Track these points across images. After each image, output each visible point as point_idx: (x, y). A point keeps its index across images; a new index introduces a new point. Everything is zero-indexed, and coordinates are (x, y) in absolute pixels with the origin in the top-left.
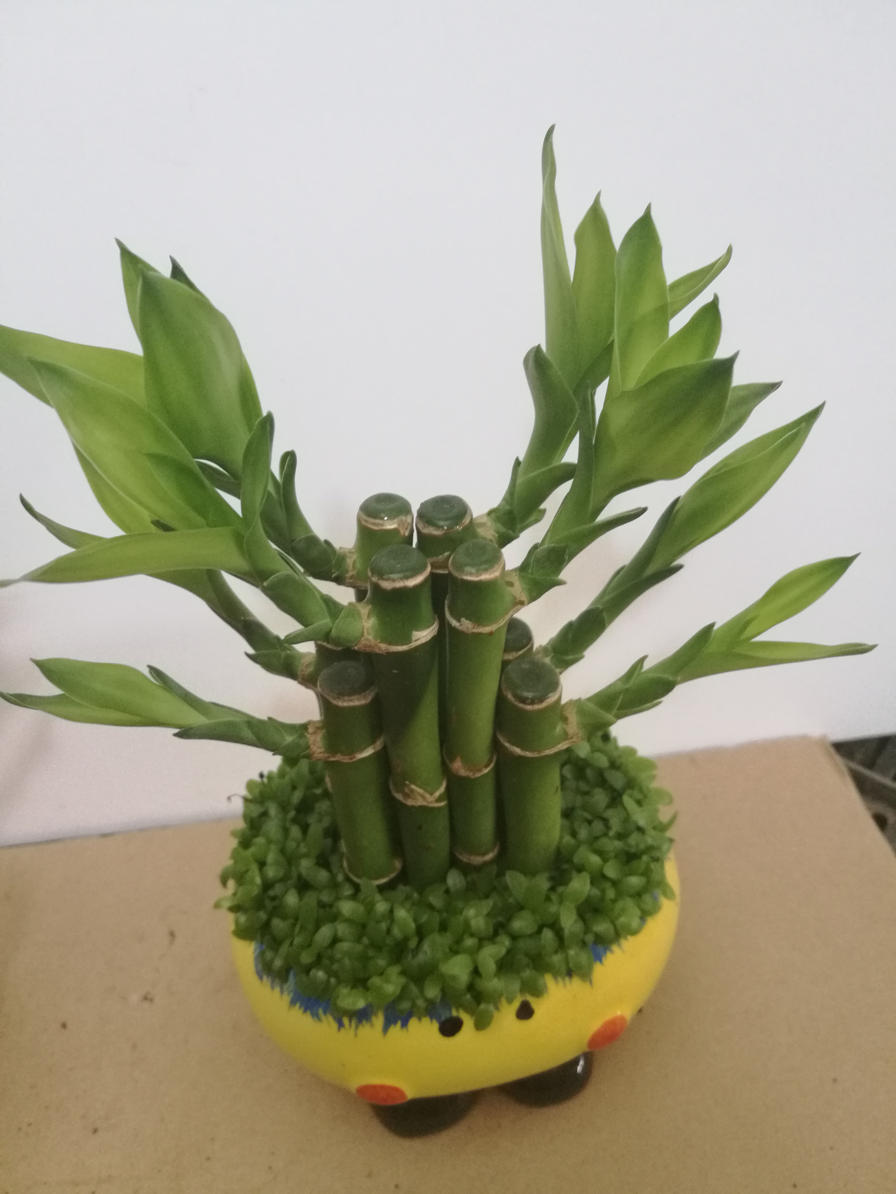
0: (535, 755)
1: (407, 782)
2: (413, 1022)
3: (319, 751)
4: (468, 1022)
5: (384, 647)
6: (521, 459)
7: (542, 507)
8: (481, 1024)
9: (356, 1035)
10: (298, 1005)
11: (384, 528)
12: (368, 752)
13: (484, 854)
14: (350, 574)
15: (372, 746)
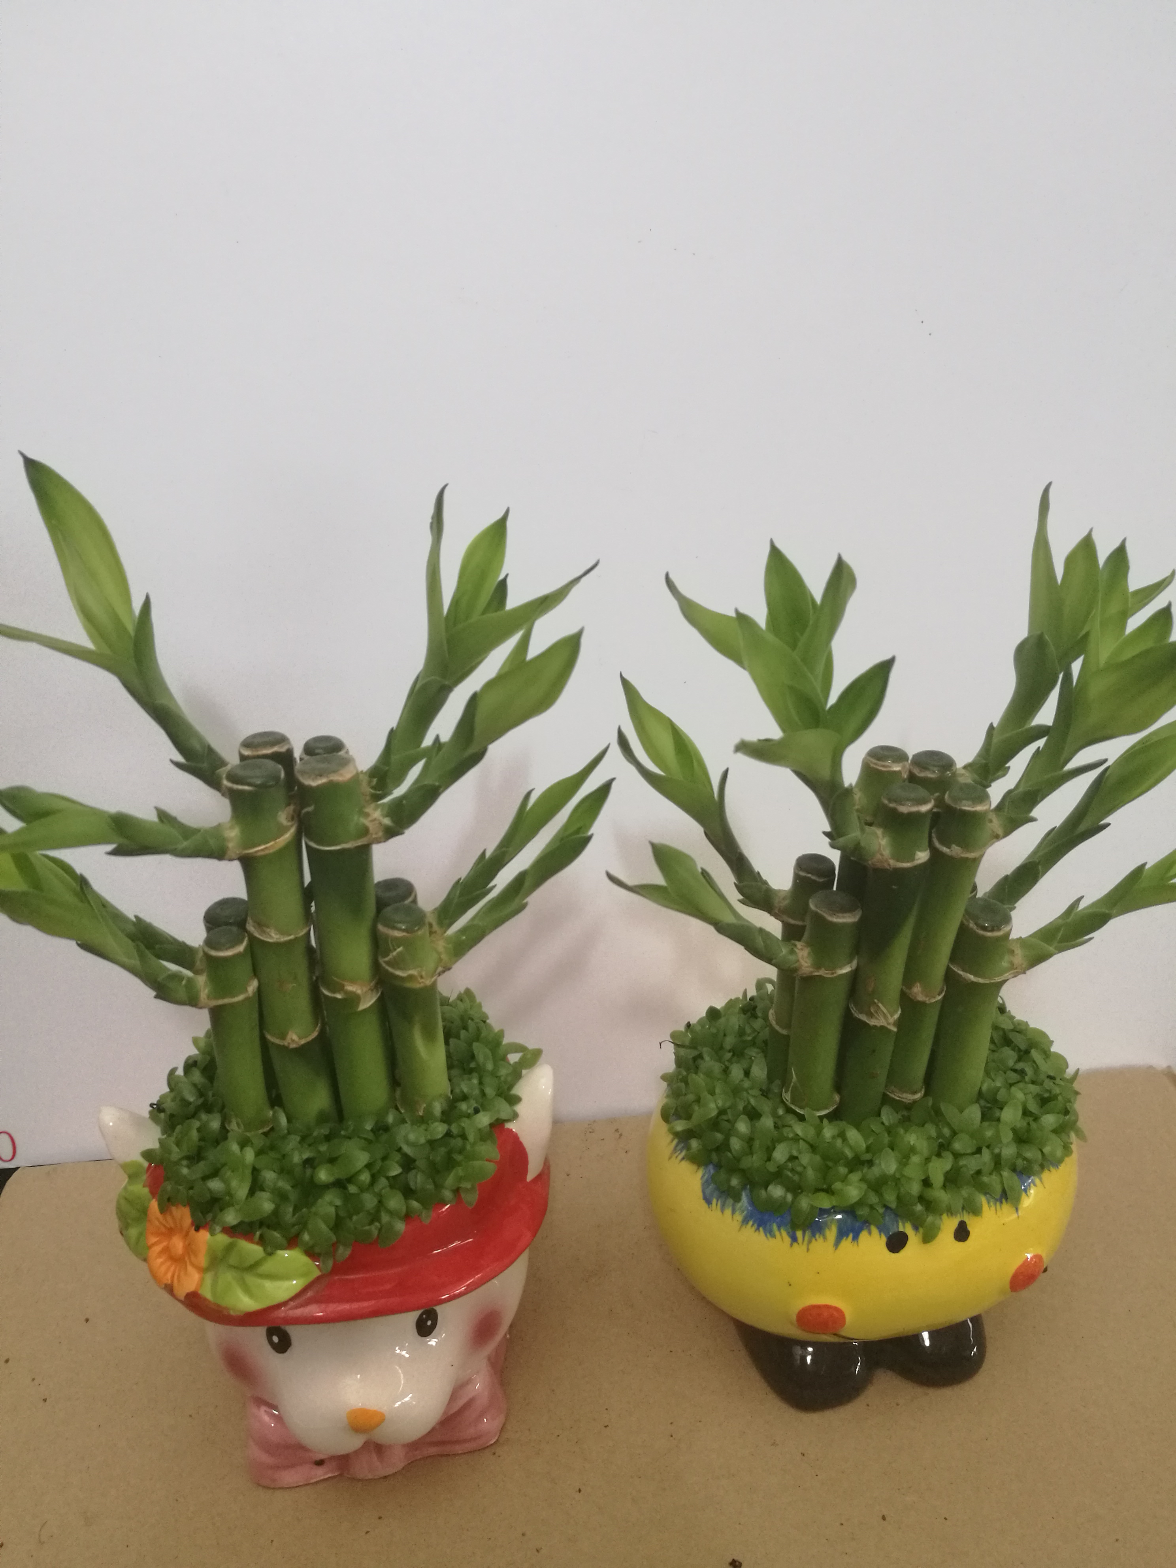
0: (987, 981)
1: (876, 1000)
2: (864, 1235)
3: (806, 965)
4: (914, 1239)
5: (892, 862)
6: (995, 725)
7: (1007, 765)
8: (928, 1238)
9: (808, 1250)
10: (751, 1223)
11: (892, 769)
12: (846, 970)
13: (914, 1093)
14: (856, 807)
15: (850, 965)
